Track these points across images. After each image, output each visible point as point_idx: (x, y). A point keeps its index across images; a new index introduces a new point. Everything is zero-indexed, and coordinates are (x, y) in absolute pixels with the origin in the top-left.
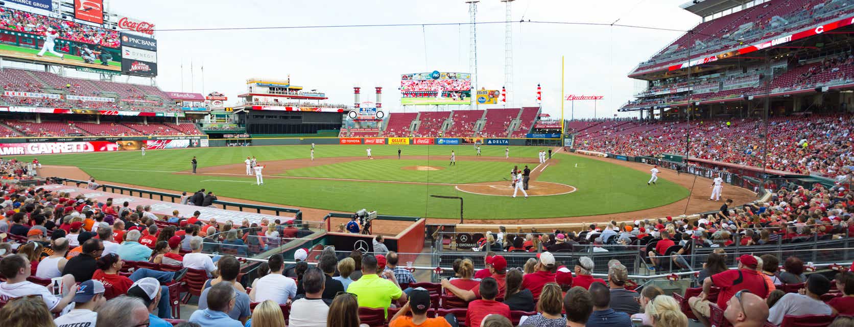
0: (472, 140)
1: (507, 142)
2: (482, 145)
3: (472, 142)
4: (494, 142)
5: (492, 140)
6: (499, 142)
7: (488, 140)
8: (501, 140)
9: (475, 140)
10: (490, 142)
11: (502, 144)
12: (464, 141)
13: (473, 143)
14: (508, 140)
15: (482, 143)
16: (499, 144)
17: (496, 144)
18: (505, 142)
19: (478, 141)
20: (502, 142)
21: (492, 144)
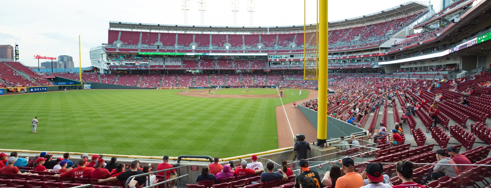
0: (17, 89)
1: (45, 89)
2: (26, 92)
3: (16, 91)
4: (35, 89)
5: (33, 88)
6: (40, 89)
7: (30, 88)
8: (42, 88)
9: (19, 89)
10: (32, 90)
11: (42, 91)
12: (8, 91)
13: (18, 92)
14: (46, 87)
15: (26, 91)
16: (40, 91)
17: (37, 91)
18: (44, 89)
19: (22, 90)
20: (42, 89)
21: (34, 91)
